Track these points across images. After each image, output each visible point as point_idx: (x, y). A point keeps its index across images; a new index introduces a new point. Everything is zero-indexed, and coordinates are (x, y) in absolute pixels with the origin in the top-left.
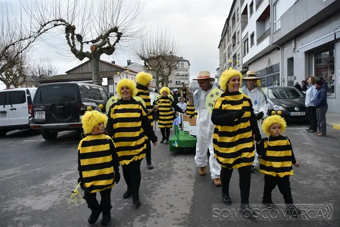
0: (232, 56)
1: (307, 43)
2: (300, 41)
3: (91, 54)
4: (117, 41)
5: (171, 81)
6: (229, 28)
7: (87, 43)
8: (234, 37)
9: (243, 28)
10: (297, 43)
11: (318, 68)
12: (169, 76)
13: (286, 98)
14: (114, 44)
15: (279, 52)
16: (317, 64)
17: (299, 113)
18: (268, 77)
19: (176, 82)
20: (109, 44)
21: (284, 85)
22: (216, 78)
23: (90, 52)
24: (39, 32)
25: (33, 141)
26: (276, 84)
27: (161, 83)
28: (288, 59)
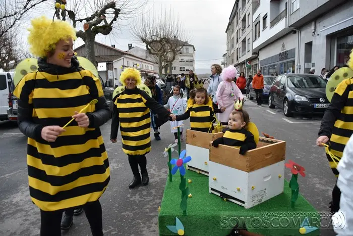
0: (240, 41)
1: (329, 25)
2: (321, 23)
3: (84, 34)
4: (115, 19)
5: (175, 67)
6: (238, 10)
7: (81, 21)
8: (244, 20)
9: (254, 10)
10: (318, 25)
11: (340, 54)
12: (172, 61)
13: (306, 87)
14: (112, 23)
15: (296, 35)
16: (339, 50)
17: (325, 104)
18: (281, 64)
19: (180, 68)
20: (106, 22)
21: (299, 72)
22: (222, 64)
23: (84, 31)
24: (25, 7)
25: (14, 134)
26: (290, 72)
27: (164, 69)
28: (306, 44)
